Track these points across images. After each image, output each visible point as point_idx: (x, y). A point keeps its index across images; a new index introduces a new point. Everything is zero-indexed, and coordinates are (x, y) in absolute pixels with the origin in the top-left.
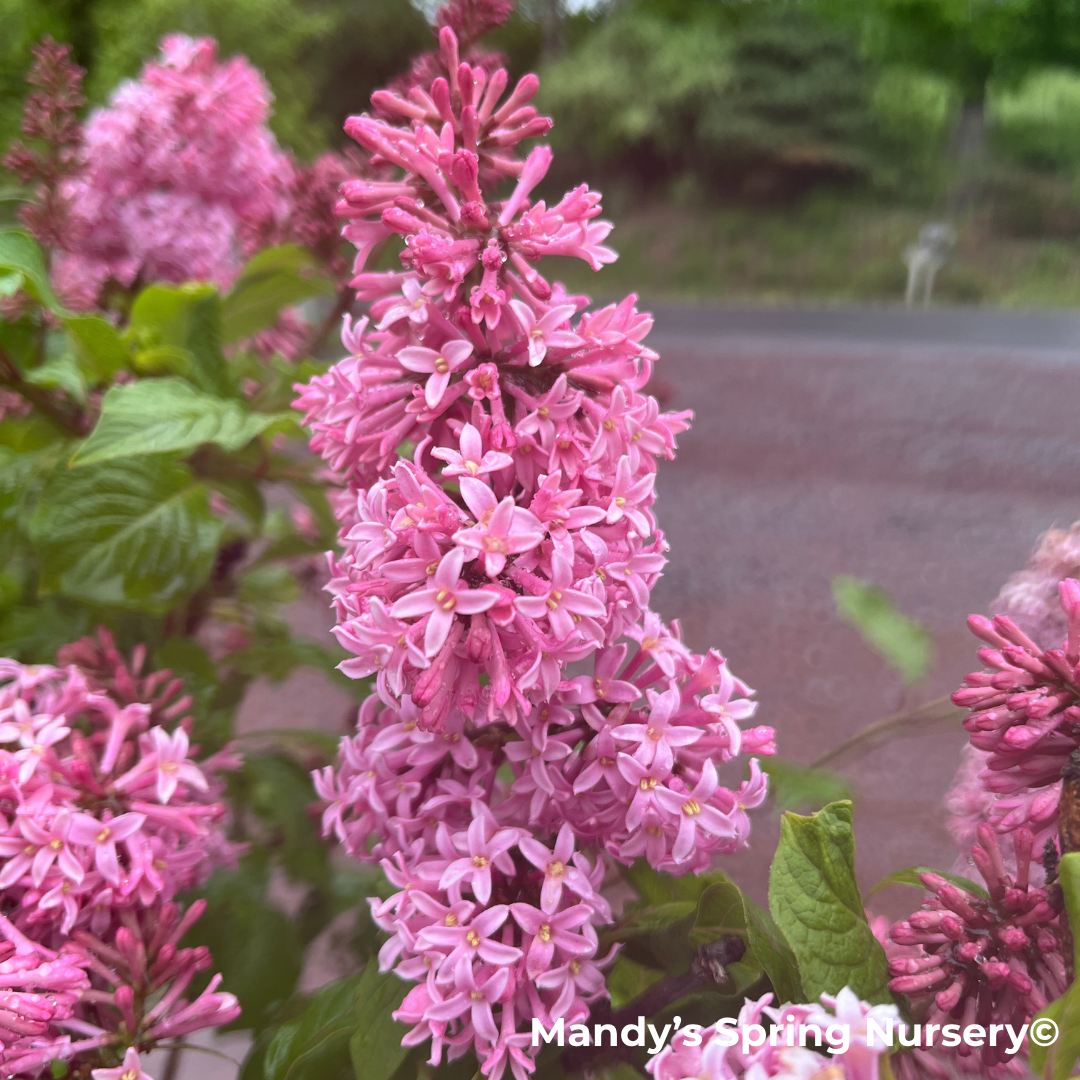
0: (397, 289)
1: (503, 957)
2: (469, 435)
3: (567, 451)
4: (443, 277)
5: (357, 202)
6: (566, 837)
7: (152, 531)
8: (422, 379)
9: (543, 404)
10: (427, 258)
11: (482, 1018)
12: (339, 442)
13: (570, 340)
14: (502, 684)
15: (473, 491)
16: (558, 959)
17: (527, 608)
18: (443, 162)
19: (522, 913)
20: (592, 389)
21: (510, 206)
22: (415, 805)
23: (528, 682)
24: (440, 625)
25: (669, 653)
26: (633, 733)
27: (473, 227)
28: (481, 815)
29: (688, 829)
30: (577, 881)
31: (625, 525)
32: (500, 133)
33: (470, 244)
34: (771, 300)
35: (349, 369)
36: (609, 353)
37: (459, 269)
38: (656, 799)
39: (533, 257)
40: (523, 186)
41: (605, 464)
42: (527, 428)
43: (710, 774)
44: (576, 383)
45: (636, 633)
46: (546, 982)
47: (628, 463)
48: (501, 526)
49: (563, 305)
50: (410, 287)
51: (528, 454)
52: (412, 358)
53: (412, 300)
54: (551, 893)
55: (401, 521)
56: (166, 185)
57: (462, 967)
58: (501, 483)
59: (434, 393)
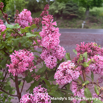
0: (45, 27)
1: (52, 62)
2: (50, 34)
3: (55, 36)
4: (48, 26)
5: (43, 22)
6: (55, 56)
7: (27, 42)
8: (47, 32)
9: (53, 33)
10: (47, 25)
11: (51, 65)
12: (42, 35)
13: (55, 30)
14: (52, 47)
15: (50, 37)
16: (54, 62)
17: (53, 43)
18: (48, 20)
19: (53, 60)
20: (56, 32)
21: (51, 22)
22: (46, 56)
23: (53, 47)
24: (49, 44)
25: (60, 47)
26: (58, 50)
27: (50, 24)
28: (50, 56)
29: (61, 55)
30: (55, 58)
31: (58, 39)
32: (51, 18)
33: (49, 25)
34: (70, 28)
35: (43, 31)
36: (57, 30)
37: (49, 26)
38: (60, 54)
39: (52, 25)
40: (52, 21)
41: (57, 36)
42: (52, 34)
43: (62, 52)
44: (55, 32)
45: (58, 46)
46: (54, 63)
47: (58, 36)
48: (52, 39)
49: (54, 28)
50: (46, 27)
51: (53, 36)
52: (46, 31)
53: (46, 28)
54: (54, 59)
55: (46, 39)
56: (24, 20)
57: (49, 62)
58: (51, 37)
59: (48, 32)
